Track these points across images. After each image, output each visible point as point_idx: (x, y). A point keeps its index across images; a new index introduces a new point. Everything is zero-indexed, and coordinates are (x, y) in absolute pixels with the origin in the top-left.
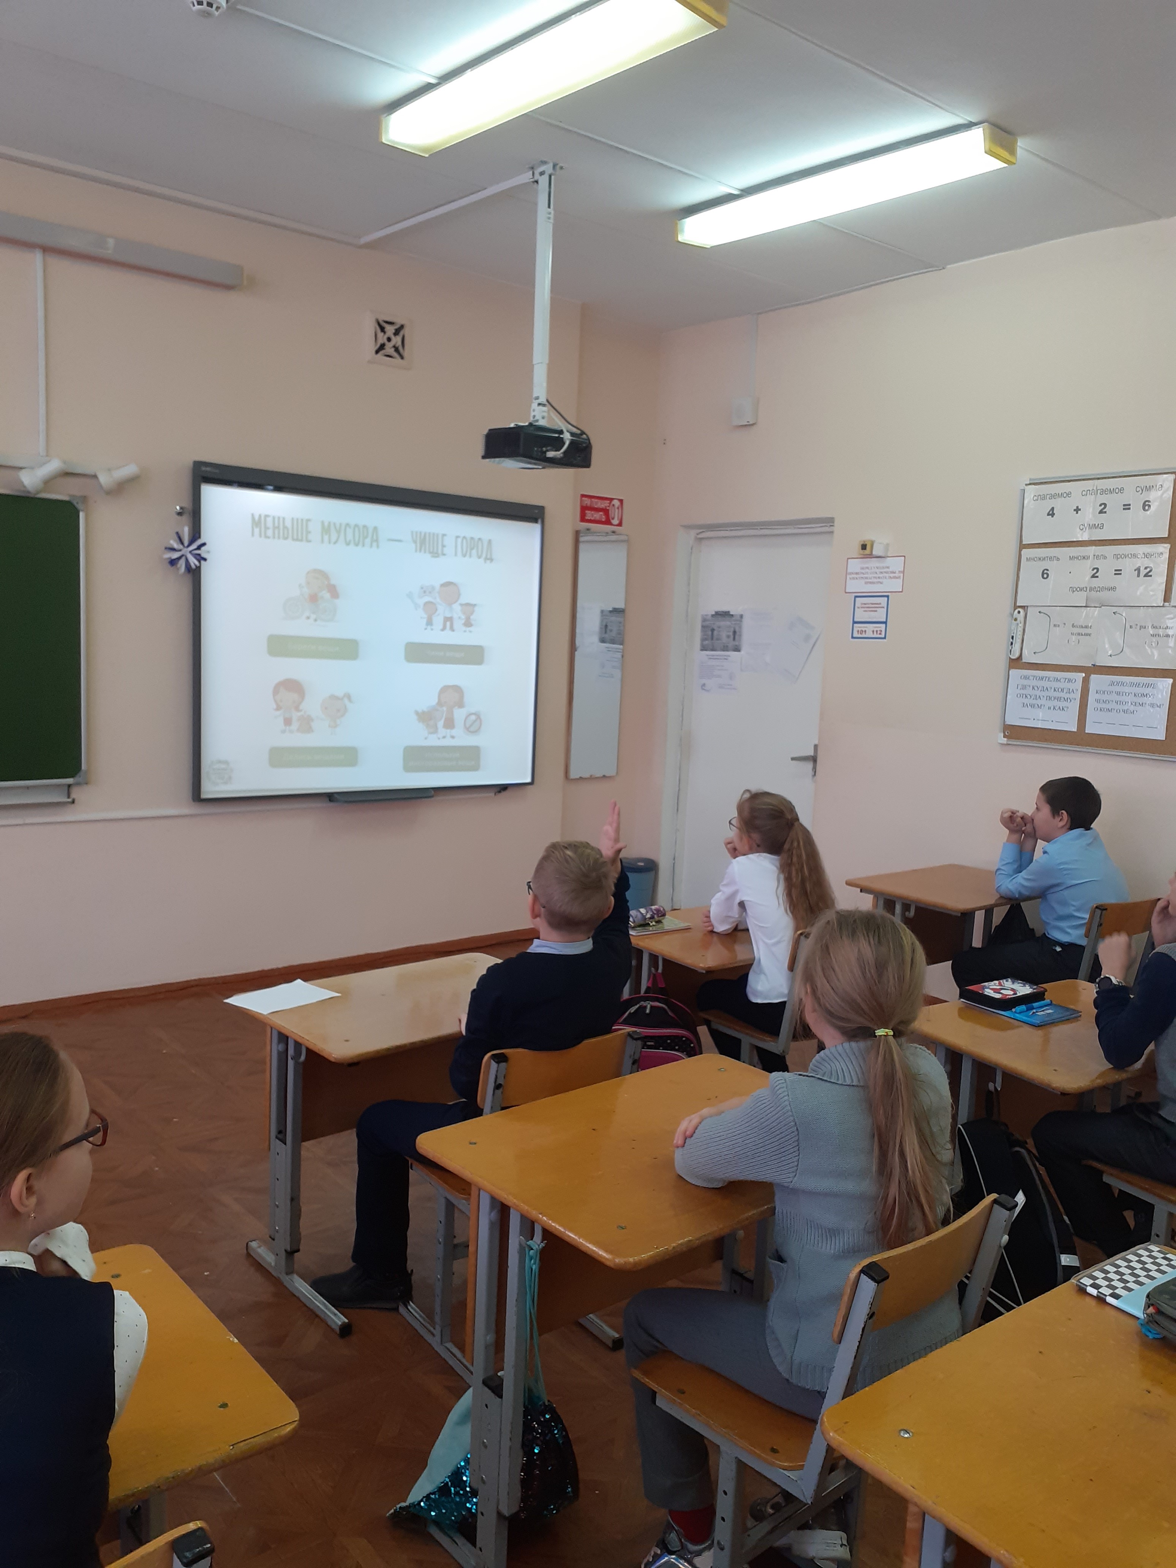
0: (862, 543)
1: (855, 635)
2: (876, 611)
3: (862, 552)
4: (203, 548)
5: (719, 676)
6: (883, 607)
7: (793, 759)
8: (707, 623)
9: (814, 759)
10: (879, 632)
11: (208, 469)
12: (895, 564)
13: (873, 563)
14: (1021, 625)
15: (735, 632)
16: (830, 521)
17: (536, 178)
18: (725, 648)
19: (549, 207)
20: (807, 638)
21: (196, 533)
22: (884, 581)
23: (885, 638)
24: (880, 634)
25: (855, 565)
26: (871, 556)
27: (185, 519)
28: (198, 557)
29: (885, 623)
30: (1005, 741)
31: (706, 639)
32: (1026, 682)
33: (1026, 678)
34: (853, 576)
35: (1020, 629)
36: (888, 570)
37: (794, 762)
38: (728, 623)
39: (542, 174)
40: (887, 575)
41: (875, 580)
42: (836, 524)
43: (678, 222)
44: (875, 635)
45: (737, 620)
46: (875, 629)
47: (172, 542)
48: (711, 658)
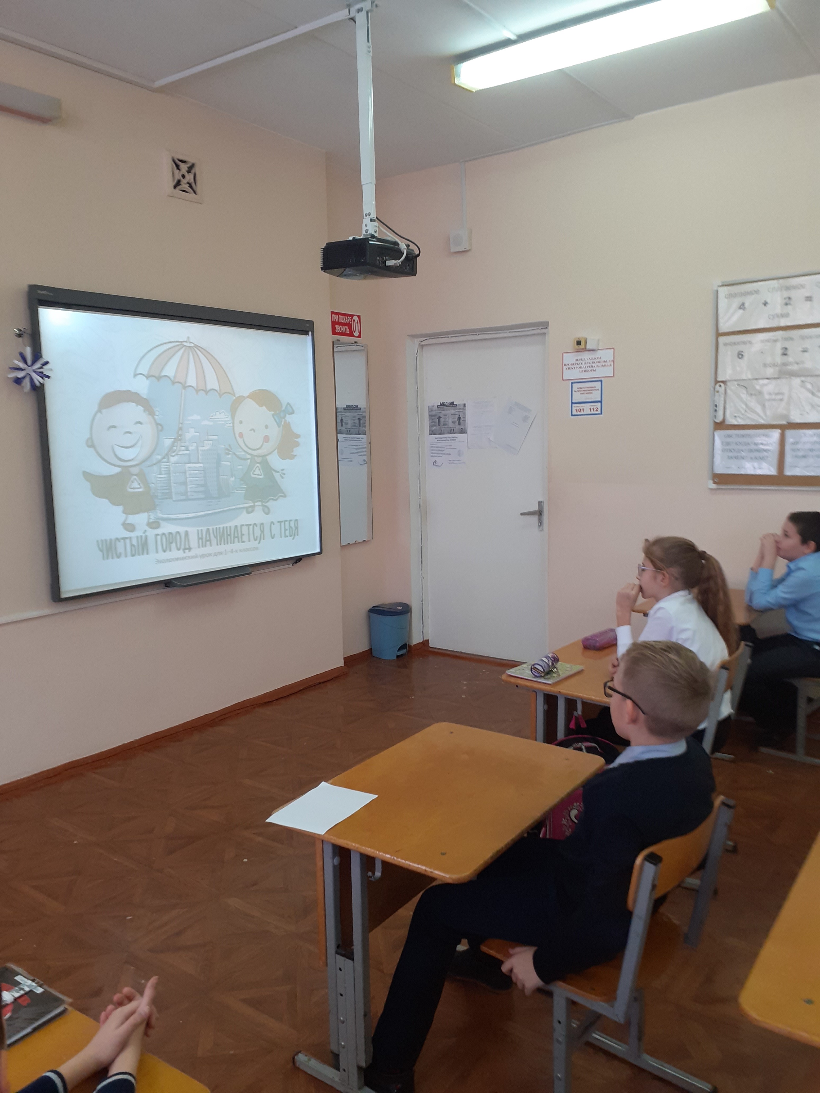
0: (577, 340)
1: (574, 413)
2: (592, 393)
3: (577, 347)
4: (45, 367)
5: (449, 454)
6: (598, 390)
7: (522, 514)
8: (434, 413)
9: (540, 513)
10: (595, 409)
11: (44, 292)
12: (607, 355)
13: (586, 355)
14: (723, 396)
15: (459, 418)
16: (545, 325)
17: (352, 15)
18: (452, 432)
19: (368, 41)
20: (525, 419)
21: (37, 354)
22: (597, 369)
23: (601, 414)
24: (597, 411)
25: (570, 358)
26: (585, 350)
27: (26, 339)
28: (41, 375)
29: (601, 402)
30: (714, 486)
31: (434, 426)
32: (729, 440)
33: (730, 436)
34: (568, 366)
35: (722, 399)
36: (599, 360)
37: (523, 516)
38: (452, 411)
39: (360, 10)
40: (599, 364)
41: (589, 369)
42: (549, 328)
43: (454, 67)
44: (593, 412)
45: (460, 409)
46: (592, 408)
47: (16, 362)
48: (440, 439)
